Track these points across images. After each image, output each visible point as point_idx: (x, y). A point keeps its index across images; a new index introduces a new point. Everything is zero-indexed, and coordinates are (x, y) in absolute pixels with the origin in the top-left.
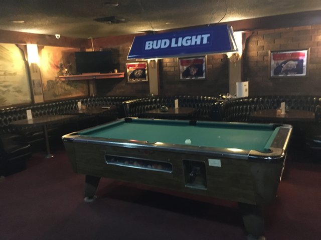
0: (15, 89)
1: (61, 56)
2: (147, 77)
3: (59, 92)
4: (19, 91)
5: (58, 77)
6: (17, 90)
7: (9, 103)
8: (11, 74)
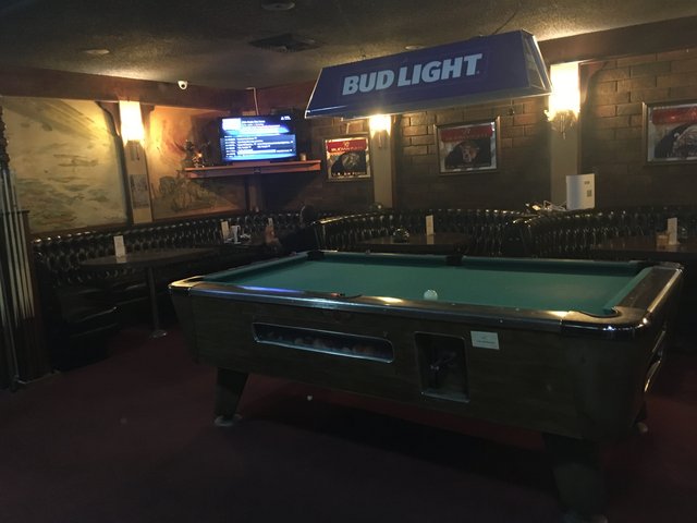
0: (95, 194)
1: (190, 127)
2: (368, 169)
3: (184, 202)
4: (102, 199)
5: (183, 171)
6: (99, 195)
7: (82, 224)
8: (86, 164)
